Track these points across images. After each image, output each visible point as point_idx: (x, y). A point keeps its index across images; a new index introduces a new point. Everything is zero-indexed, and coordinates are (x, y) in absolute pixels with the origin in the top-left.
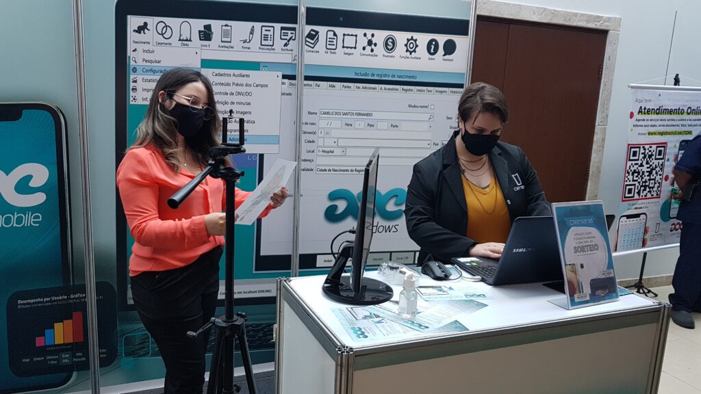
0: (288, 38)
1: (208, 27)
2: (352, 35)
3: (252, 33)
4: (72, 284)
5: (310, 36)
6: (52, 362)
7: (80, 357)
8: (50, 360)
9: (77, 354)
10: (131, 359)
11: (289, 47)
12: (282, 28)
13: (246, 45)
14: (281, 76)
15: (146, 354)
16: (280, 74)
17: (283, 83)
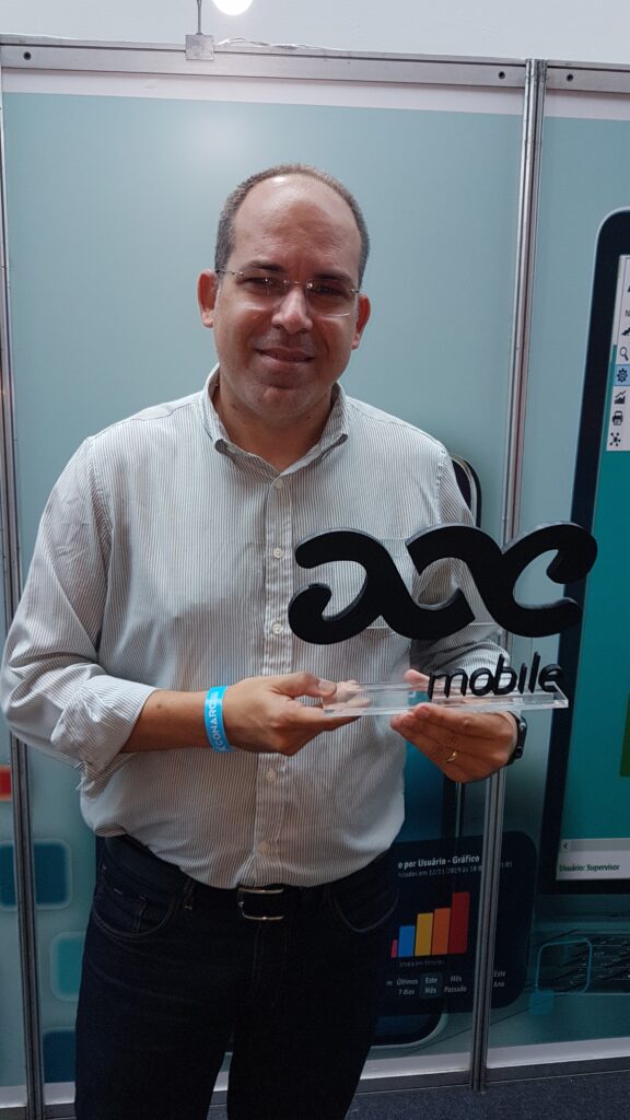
4: (457, 835)
6: (406, 992)
7: (456, 984)
8: (403, 987)
9: (453, 979)
10: (550, 993)
15: (579, 986)
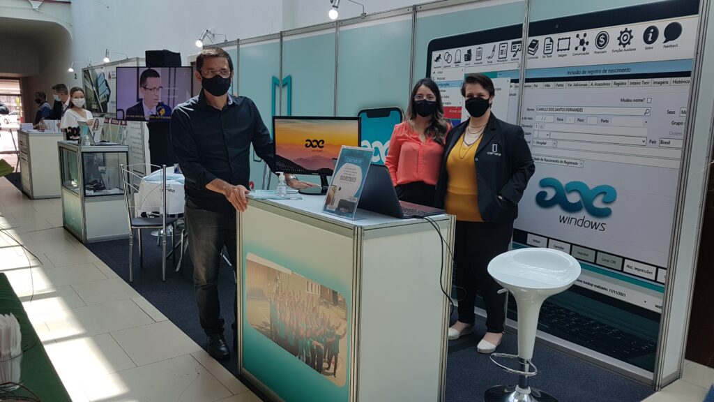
0: (516, 50)
1: (469, 51)
2: (566, 38)
3: (494, 51)
5: (532, 45)
11: (516, 57)
12: (513, 43)
13: (490, 60)
14: (510, 81)
16: (509, 79)
17: (511, 86)
